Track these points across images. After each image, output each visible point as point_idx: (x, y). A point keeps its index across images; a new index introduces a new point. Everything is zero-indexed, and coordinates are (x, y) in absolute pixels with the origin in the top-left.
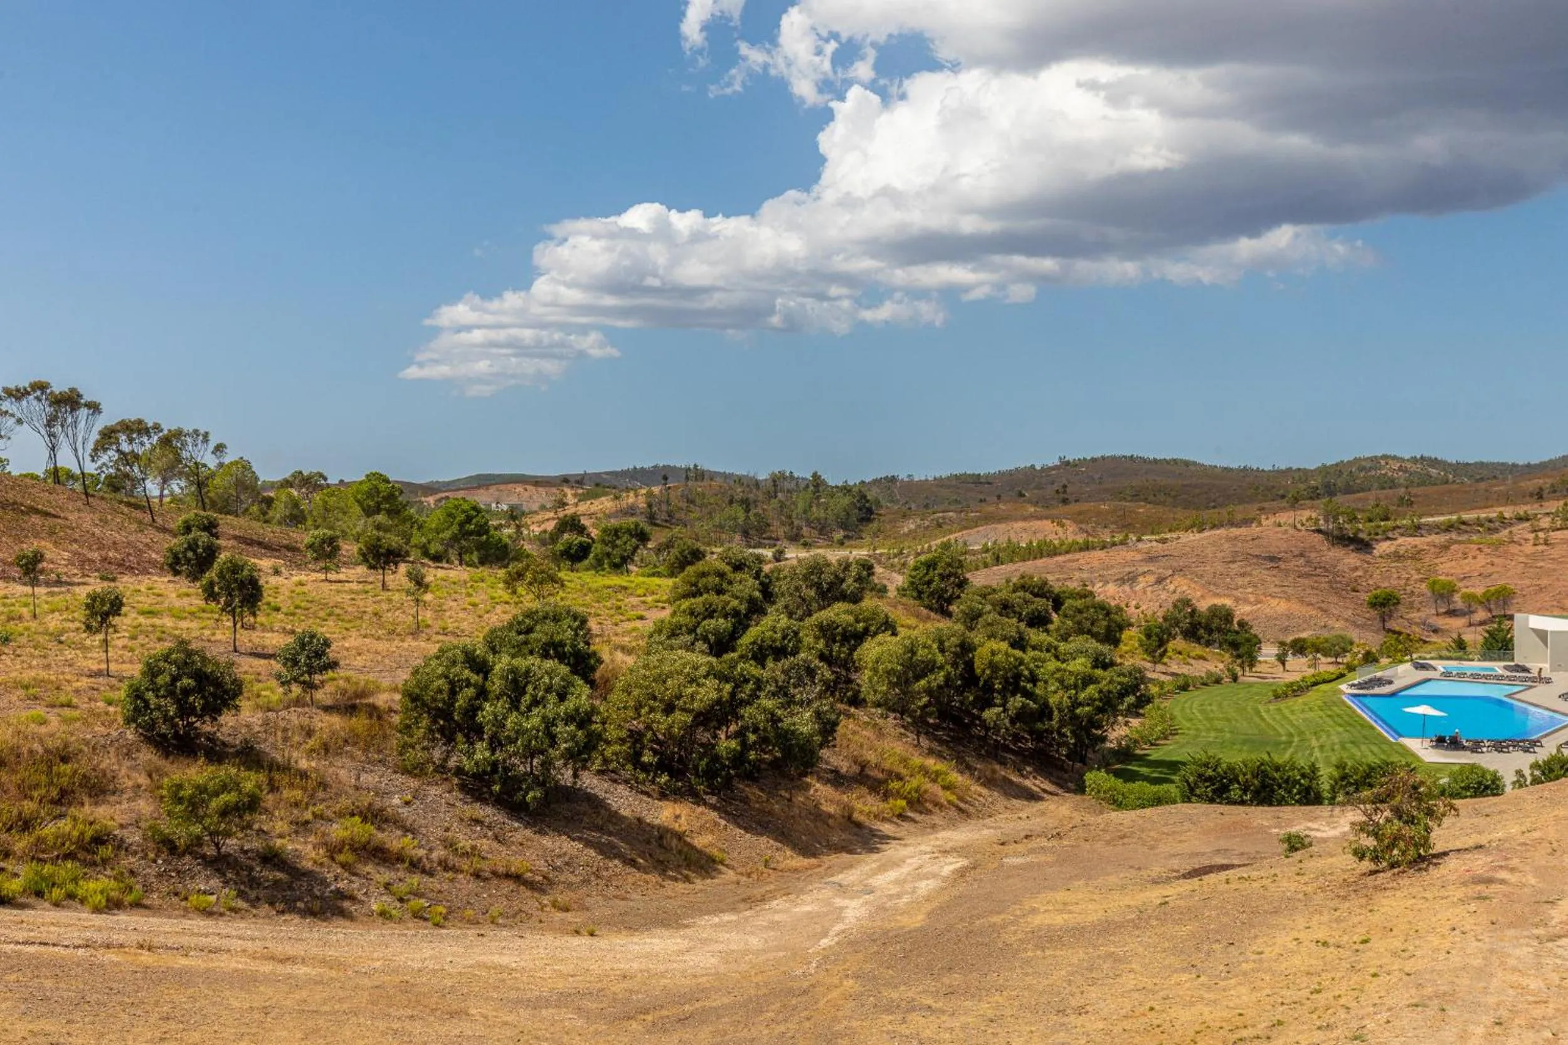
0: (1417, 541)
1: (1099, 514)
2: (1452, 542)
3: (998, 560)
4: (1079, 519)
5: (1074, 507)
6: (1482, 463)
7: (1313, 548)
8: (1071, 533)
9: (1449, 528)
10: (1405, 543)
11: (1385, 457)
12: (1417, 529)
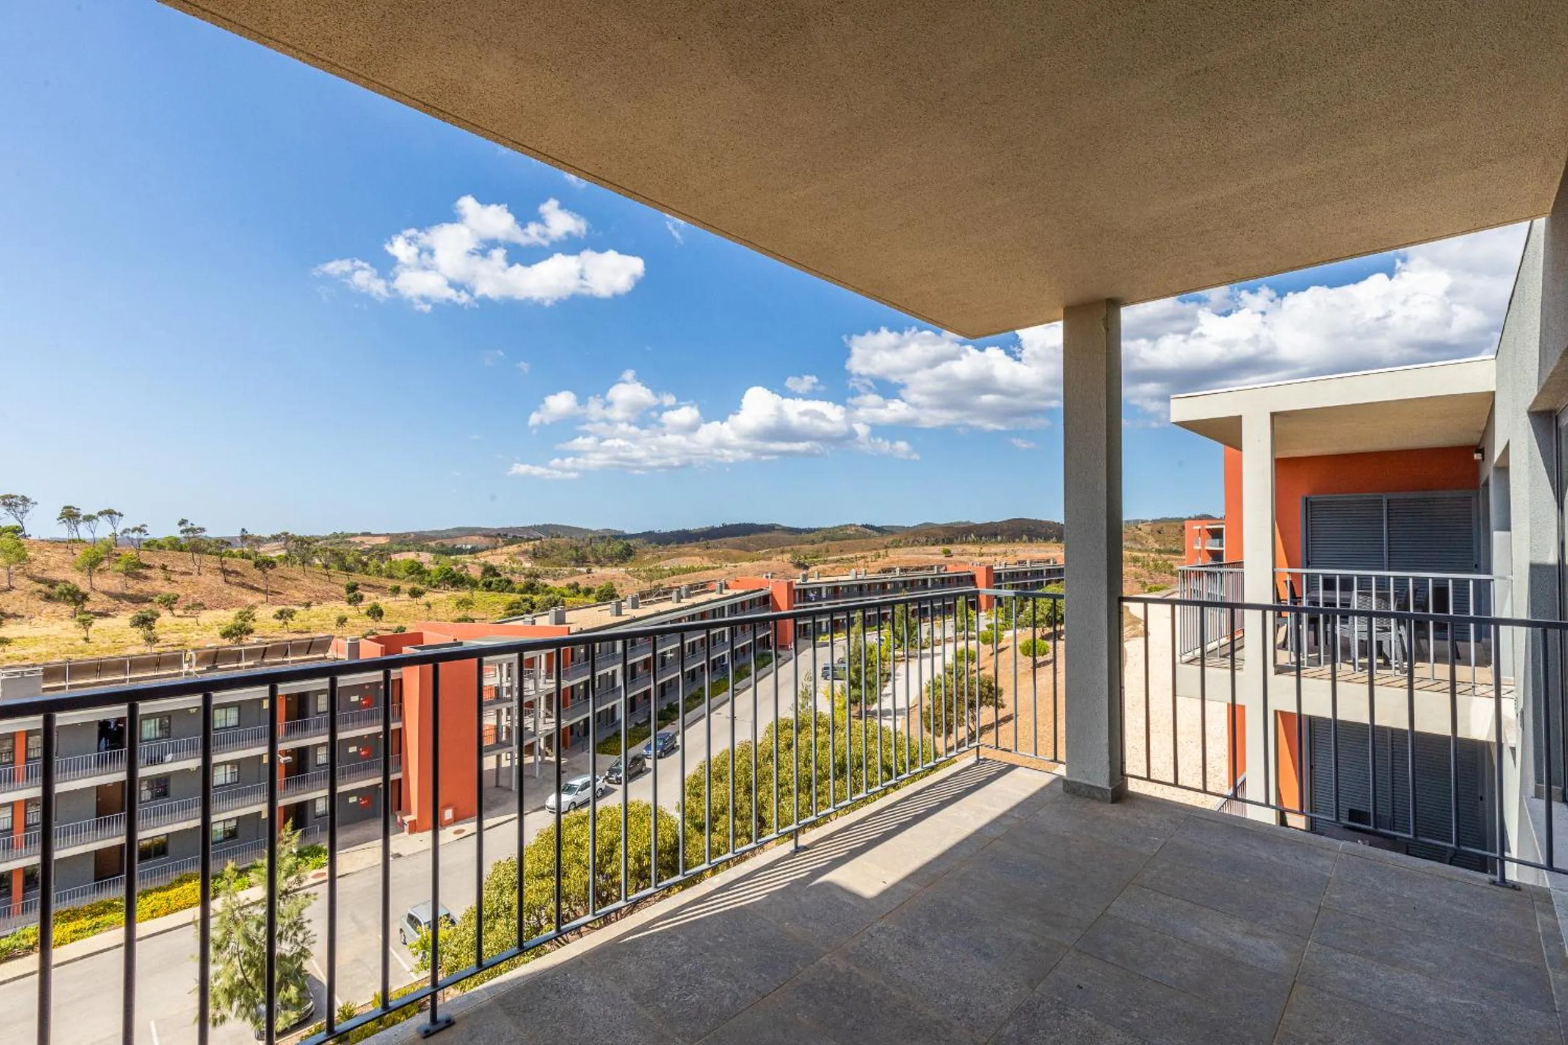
0: (824, 566)
1: (717, 554)
2: (837, 567)
3: (674, 574)
4: (710, 556)
5: (709, 551)
6: (904, 527)
7: (788, 569)
8: (707, 563)
9: (837, 561)
10: (821, 567)
11: (851, 525)
12: (825, 562)
